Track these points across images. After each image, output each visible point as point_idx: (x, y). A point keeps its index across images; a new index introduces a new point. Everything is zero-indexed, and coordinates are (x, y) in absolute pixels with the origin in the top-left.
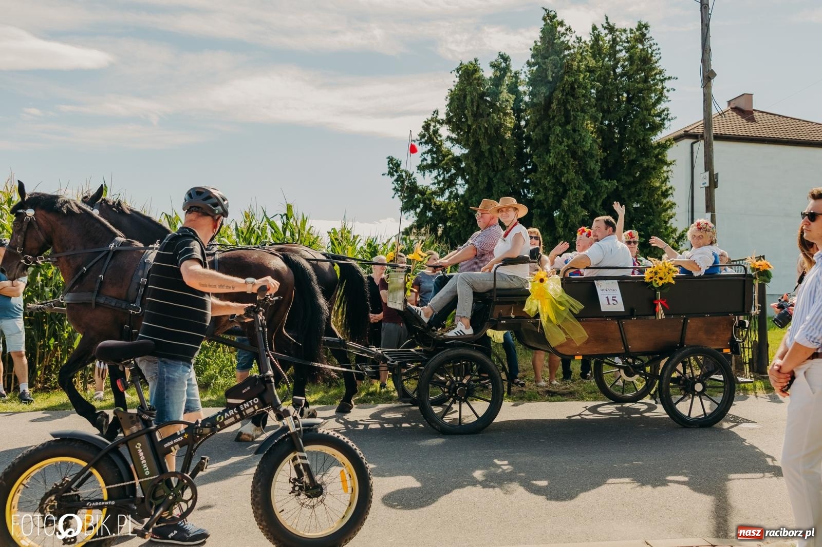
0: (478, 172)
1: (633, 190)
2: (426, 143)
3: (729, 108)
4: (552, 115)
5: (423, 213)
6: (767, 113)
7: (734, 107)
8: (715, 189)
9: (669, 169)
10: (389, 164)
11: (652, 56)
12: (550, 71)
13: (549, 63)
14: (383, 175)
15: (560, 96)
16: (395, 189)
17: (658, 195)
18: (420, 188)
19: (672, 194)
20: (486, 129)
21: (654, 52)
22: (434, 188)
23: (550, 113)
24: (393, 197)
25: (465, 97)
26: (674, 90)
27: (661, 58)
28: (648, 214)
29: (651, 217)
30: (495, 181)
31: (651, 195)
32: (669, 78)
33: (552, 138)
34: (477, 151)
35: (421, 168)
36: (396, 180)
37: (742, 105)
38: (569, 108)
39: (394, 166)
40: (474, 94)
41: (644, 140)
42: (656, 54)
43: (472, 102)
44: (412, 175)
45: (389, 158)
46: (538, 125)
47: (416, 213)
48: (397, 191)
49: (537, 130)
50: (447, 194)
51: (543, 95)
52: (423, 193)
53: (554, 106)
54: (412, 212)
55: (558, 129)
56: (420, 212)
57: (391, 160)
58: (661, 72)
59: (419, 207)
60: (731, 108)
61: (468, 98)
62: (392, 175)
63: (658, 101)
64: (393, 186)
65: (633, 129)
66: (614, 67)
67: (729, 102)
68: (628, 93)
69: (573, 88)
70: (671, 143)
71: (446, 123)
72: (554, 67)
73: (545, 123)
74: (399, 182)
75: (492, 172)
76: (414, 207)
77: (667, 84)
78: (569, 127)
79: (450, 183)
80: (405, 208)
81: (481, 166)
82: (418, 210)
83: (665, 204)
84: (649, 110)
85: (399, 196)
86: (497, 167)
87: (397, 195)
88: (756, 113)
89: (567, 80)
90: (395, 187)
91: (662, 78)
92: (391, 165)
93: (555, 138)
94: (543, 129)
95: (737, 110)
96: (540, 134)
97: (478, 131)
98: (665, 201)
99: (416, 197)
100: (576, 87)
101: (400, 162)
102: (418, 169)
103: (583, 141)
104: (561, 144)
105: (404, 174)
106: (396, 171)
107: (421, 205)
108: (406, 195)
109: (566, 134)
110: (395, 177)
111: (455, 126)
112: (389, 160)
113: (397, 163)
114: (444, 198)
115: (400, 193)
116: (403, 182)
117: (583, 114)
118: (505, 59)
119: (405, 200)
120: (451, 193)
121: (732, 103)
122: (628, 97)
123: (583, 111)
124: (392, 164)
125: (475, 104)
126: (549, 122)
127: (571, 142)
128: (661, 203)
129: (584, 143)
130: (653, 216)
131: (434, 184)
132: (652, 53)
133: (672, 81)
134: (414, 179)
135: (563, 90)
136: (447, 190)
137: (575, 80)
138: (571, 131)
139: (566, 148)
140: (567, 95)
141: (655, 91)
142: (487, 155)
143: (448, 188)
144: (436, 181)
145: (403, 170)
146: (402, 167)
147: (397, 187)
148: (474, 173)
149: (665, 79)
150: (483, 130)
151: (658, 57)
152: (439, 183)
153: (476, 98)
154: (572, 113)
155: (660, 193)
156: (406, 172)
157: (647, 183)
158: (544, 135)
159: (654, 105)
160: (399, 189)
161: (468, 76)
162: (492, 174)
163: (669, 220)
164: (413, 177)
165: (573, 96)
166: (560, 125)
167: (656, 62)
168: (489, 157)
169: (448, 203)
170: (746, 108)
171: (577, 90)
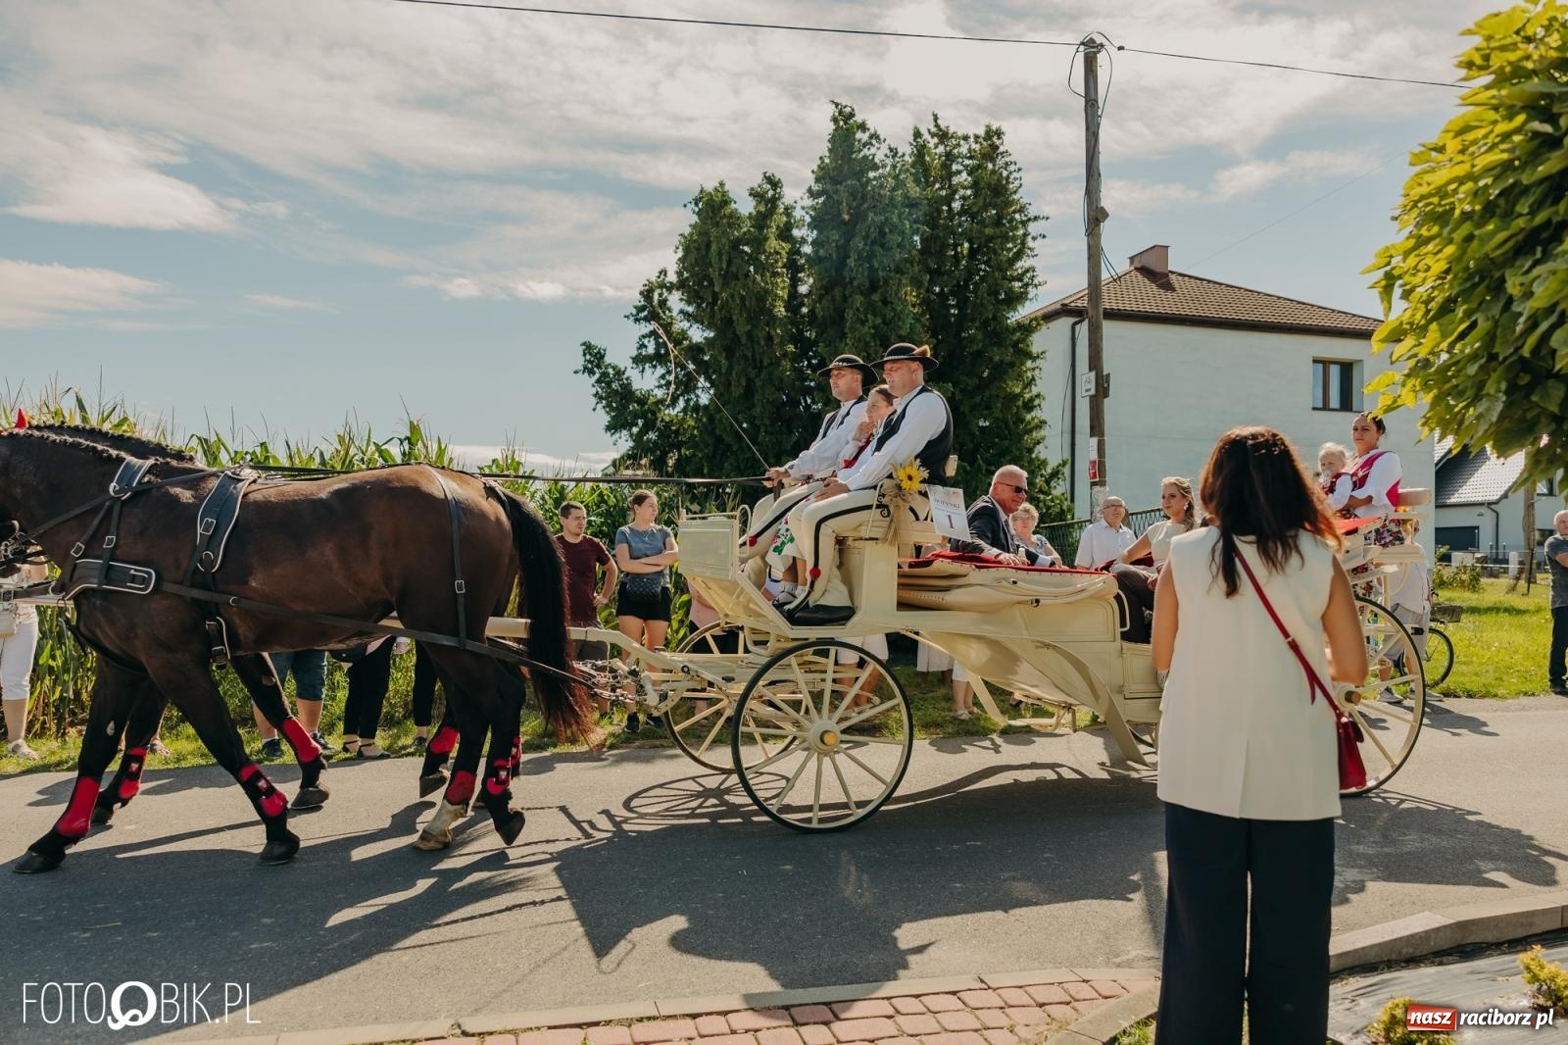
0: (730, 368)
1: (978, 399)
2: (646, 319)
3: (1132, 268)
4: (848, 276)
5: (642, 435)
6: (1190, 277)
7: (1139, 266)
8: (1106, 400)
9: (1034, 365)
10: (585, 355)
11: (1008, 182)
12: (844, 204)
13: (844, 192)
14: (576, 372)
15: (861, 245)
16: (596, 395)
17: (1018, 407)
18: (638, 393)
19: (1039, 405)
20: (743, 298)
21: (1012, 177)
22: (660, 393)
23: (846, 274)
24: (594, 410)
25: (708, 246)
26: (1044, 237)
27: (1021, 185)
28: (1002, 438)
29: (1006, 443)
30: (758, 383)
31: (1006, 407)
32: (1036, 218)
33: (849, 315)
34: (729, 335)
35: (639, 360)
36: (599, 381)
37: (1151, 263)
38: (876, 265)
39: (594, 358)
40: (724, 240)
41: (995, 318)
42: (1015, 179)
43: (720, 254)
44: (624, 373)
45: (584, 344)
46: (827, 293)
47: (631, 435)
48: (601, 398)
49: (824, 301)
50: (681, 403)
51: (834, 245)
52: (642, 401)
53: (851, 262)
54: (625, 432)
55: (858, 300)
56: (639, 432)
57: (588, 348)
58: (1021, 210)
59: (636, 425)
60: (1136, 269)
61: (714, 247)
62: (591, 372)
63: (1019, 255)
64: (594, 391)
65: (978, 301)
66: (948, 200)
67: (1132, 259)
68: (971, 242)
69: (882, 234)
70: (1039, 324)
71: (678, 289)
72: (851, 198)
73: (837, 291)
74: (603, 385)
75: (754, 368)
76: (628, 426)
77: (1033, 228)
78: (876, 297)
79: (687, 385)
80: (613, 427)
81: (735, 359)
82: (635, 430)
83: (1029, 422)
84: (1003, 270)
85: (604, 407)
86: (761, 361)
87: (600, 406)
88: (1173, 277)
89: (873, 220)
90: (597, 392)
91: (1024, 219)
92: (588, 357)
93: (854, 315)
94: (833, 300)
95: (1145, 271)
96: (829, 308)
97: (730, 301)
98: (1028, 417)
99: (631, 407)
100: (887, 230)
101: (605, 350)
102: (634, 362)
103: (899, 319)
104: (863, 323)
105: (611, 371)
106: (599, 367)
107: (640, 422)
108: (614, 405)
109: (871, 307)
110: (597, 376)
111: (692, 294)
112: (584, 347)
113: (599, 352)
114: (676, 410)
115: (604, 402)
116: (609, 384)
117: (898, 276)
118: (774, 183)
119: (613, 414)
120: (687, 401)
121: (1136, 260)
122: (971, 249)
123: (899, 270)
124: (590, 354)
125: (724, 257)
126: (845, 288)
127: (879, 321)
128: (1022, 420)
129: (901, 323)
130: (1011, 440)
131: (660, 387)
132: (1008, 177)
133: (1041, 223)
134: (627, 379)
135: (867, 236)
136: (681, 398)
137: (886, 219)
138: (880, 304)
139: (873, 331)
140: (872, 243)
141: (1014, 239)
142: (744, 340)
143: (682, 394)
144: (663, 382)
145: (610, 364)
146: (607, 360)
147: (599, 390)
148: (724, 371)
149: (1029, 220)
150: (738, 301)
151: (1017, 183)
152: (668, 385)
153: (727, 248)
154: (881, 274)
155: (1020, 403)
156: (614, 368)
157: (1001, 388)
158: (835, 310)
159: (1012, 262)
160: (604, 395)
161: (713, 212)
162: (753, 373)
163: (1034, 447)
164: (625, 376)
165: (882, 246)
166: (862, 293)
167: (1015, 192)
168: (749, 345)
169: (684, 419)
170: (1158, 269)
171: (888, 236)
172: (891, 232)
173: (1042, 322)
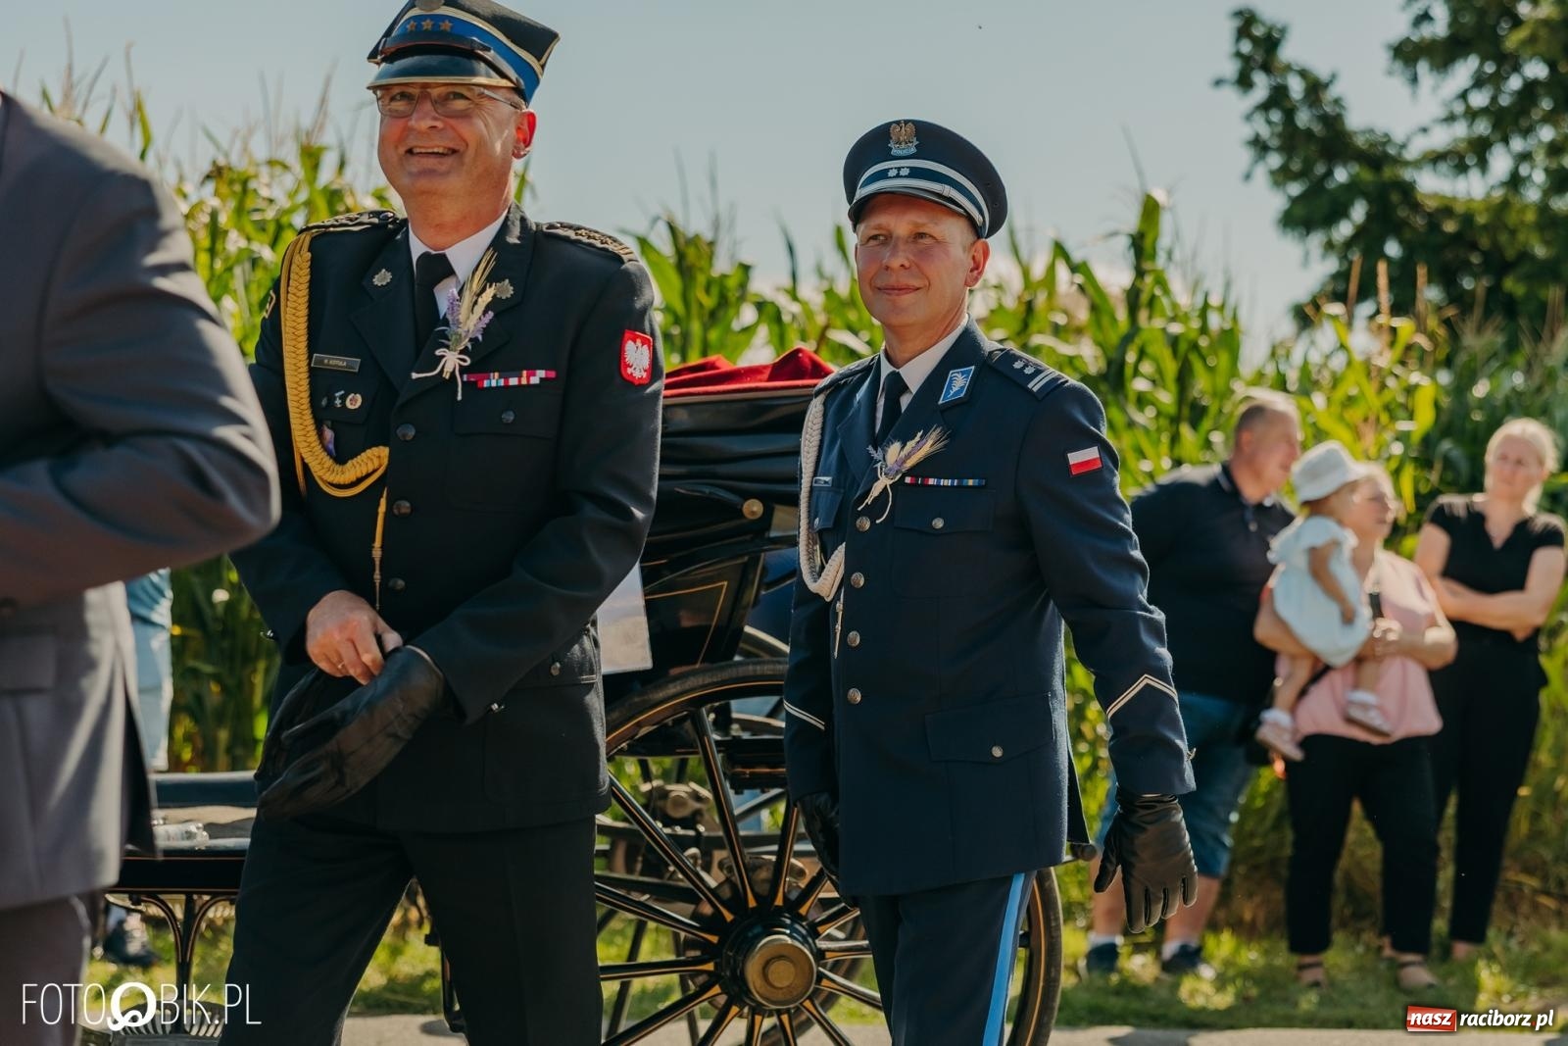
5: (1368, 240)
10: (1238, 41)
14: (1216, 85)
16: (1254, 140)
18: (1360, 141)
22: (1441, 138)
24: (1248, 177)
35: (1403, 52)
36: (1265, 107)
39: (1258, 49)
45: (1239, 15)
47: (1329, 246)
48: (1266, 148)
50: (1502, 162)
52: (1378, 157)
54: (1316, 239)
56: (1352, 237)
57: (1247, 23)
59: (1349, 219)
62: (1249, 85)
64: (1247, 132)
74: (1276, 116)
76: (1329, 221)
80: (1303, 218)
82: (1344, 230)
85: (1272, 173)
90: (1258, 135)
92: (1245, 46)
99: (1340, 175)
101: (1284, 32)
102: (1391, 58)
105: (1295, 81)
106: (1266, 71)
107: (1359, 212)
108: (1298, 168)
110: (1260, 93)
112: (1238, 23)
113: (1269, 35)
114: (1481, 181)
115: (1275, 160)
116: (1289, 114)
119: (1295, 189)
124: (1251, 40)
131: (1448, 120)
134: (1337, 103)
136: (1501, 149)
144: (1457, 110)
145: (1294, 65)
146: (1288, 54)
152: (1472, 115)
156: (1303, 74)
160: (1274, 141)
164: (1337, 95)
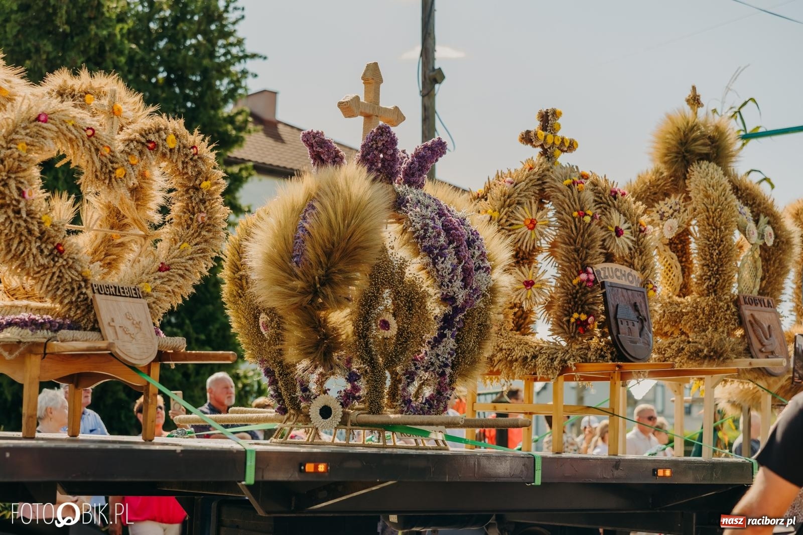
11: (226, 11)
21: (231, 5)
27: (242, 17)
32: (253, 56)
37: (259, 107)
42: (236, 9)
68: (169, 70)
70: (250, 175)
77: (248, 65)
91: (241, 54)
122: (167, 79)
133: (257, 61)
141: (228, 74)
149: (246, 57)
151: (237, 14)
170: (266, 116)
171: (108, 54)
172: (111, 50)
173: (254, 172)
